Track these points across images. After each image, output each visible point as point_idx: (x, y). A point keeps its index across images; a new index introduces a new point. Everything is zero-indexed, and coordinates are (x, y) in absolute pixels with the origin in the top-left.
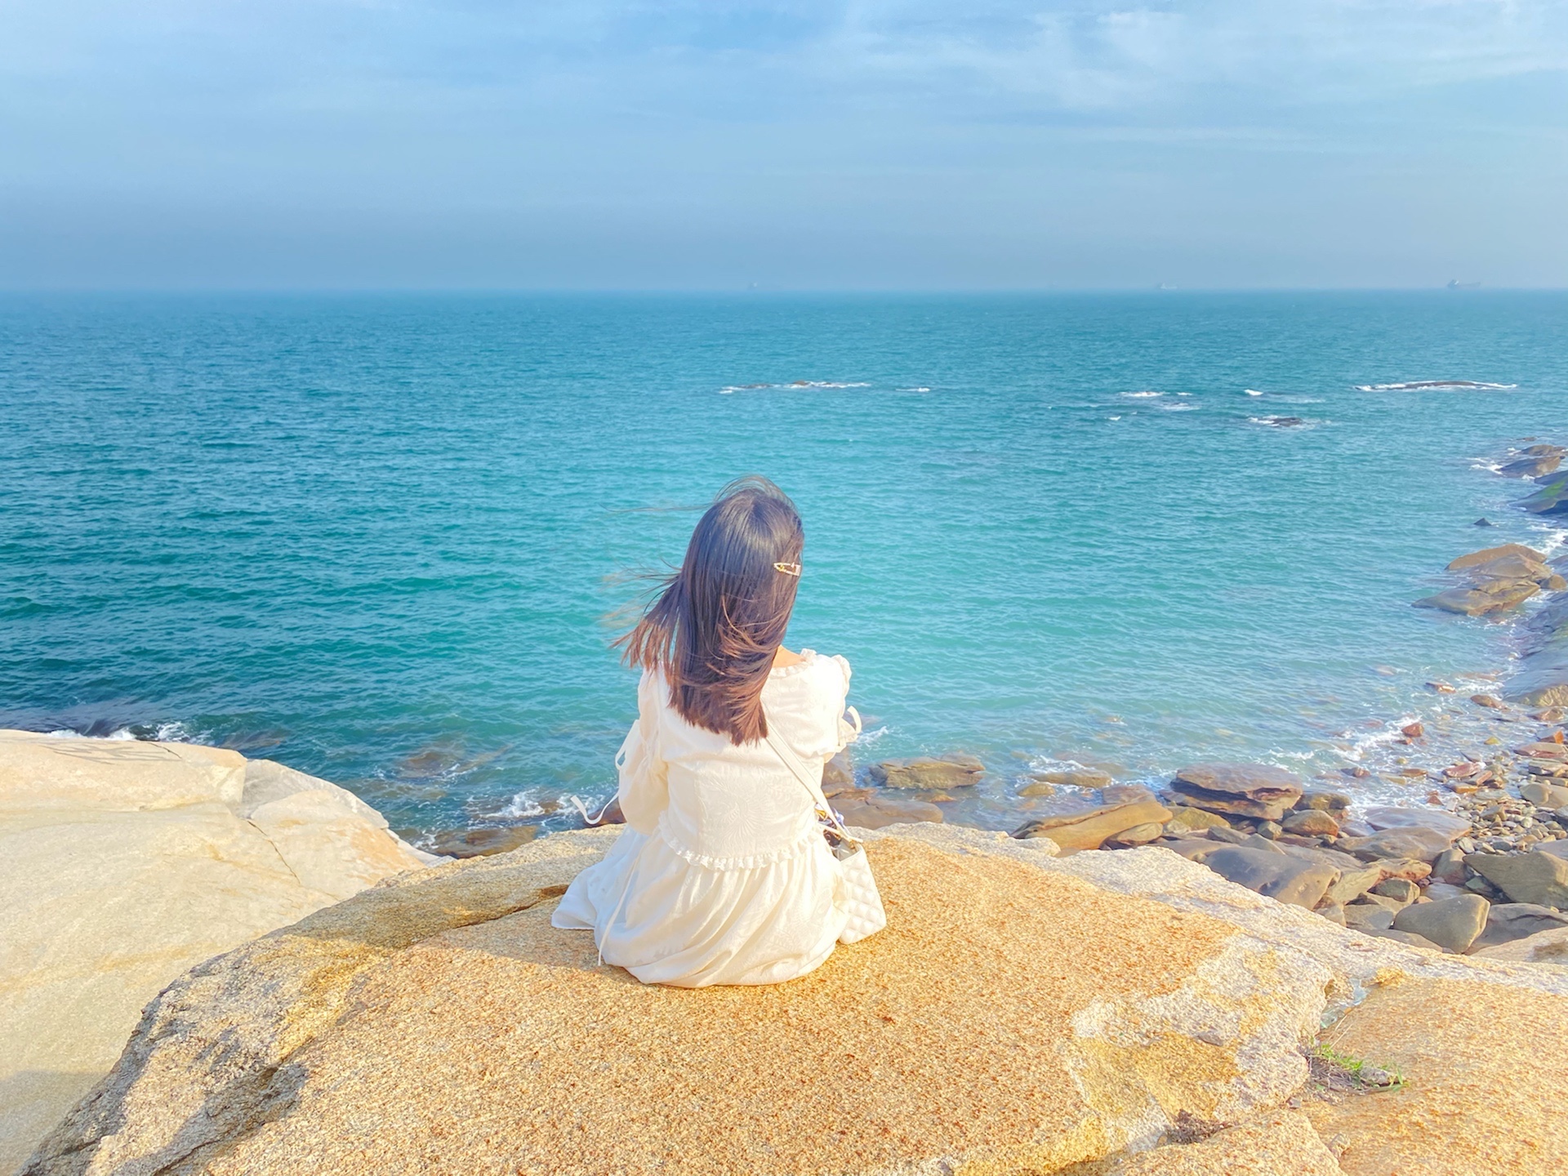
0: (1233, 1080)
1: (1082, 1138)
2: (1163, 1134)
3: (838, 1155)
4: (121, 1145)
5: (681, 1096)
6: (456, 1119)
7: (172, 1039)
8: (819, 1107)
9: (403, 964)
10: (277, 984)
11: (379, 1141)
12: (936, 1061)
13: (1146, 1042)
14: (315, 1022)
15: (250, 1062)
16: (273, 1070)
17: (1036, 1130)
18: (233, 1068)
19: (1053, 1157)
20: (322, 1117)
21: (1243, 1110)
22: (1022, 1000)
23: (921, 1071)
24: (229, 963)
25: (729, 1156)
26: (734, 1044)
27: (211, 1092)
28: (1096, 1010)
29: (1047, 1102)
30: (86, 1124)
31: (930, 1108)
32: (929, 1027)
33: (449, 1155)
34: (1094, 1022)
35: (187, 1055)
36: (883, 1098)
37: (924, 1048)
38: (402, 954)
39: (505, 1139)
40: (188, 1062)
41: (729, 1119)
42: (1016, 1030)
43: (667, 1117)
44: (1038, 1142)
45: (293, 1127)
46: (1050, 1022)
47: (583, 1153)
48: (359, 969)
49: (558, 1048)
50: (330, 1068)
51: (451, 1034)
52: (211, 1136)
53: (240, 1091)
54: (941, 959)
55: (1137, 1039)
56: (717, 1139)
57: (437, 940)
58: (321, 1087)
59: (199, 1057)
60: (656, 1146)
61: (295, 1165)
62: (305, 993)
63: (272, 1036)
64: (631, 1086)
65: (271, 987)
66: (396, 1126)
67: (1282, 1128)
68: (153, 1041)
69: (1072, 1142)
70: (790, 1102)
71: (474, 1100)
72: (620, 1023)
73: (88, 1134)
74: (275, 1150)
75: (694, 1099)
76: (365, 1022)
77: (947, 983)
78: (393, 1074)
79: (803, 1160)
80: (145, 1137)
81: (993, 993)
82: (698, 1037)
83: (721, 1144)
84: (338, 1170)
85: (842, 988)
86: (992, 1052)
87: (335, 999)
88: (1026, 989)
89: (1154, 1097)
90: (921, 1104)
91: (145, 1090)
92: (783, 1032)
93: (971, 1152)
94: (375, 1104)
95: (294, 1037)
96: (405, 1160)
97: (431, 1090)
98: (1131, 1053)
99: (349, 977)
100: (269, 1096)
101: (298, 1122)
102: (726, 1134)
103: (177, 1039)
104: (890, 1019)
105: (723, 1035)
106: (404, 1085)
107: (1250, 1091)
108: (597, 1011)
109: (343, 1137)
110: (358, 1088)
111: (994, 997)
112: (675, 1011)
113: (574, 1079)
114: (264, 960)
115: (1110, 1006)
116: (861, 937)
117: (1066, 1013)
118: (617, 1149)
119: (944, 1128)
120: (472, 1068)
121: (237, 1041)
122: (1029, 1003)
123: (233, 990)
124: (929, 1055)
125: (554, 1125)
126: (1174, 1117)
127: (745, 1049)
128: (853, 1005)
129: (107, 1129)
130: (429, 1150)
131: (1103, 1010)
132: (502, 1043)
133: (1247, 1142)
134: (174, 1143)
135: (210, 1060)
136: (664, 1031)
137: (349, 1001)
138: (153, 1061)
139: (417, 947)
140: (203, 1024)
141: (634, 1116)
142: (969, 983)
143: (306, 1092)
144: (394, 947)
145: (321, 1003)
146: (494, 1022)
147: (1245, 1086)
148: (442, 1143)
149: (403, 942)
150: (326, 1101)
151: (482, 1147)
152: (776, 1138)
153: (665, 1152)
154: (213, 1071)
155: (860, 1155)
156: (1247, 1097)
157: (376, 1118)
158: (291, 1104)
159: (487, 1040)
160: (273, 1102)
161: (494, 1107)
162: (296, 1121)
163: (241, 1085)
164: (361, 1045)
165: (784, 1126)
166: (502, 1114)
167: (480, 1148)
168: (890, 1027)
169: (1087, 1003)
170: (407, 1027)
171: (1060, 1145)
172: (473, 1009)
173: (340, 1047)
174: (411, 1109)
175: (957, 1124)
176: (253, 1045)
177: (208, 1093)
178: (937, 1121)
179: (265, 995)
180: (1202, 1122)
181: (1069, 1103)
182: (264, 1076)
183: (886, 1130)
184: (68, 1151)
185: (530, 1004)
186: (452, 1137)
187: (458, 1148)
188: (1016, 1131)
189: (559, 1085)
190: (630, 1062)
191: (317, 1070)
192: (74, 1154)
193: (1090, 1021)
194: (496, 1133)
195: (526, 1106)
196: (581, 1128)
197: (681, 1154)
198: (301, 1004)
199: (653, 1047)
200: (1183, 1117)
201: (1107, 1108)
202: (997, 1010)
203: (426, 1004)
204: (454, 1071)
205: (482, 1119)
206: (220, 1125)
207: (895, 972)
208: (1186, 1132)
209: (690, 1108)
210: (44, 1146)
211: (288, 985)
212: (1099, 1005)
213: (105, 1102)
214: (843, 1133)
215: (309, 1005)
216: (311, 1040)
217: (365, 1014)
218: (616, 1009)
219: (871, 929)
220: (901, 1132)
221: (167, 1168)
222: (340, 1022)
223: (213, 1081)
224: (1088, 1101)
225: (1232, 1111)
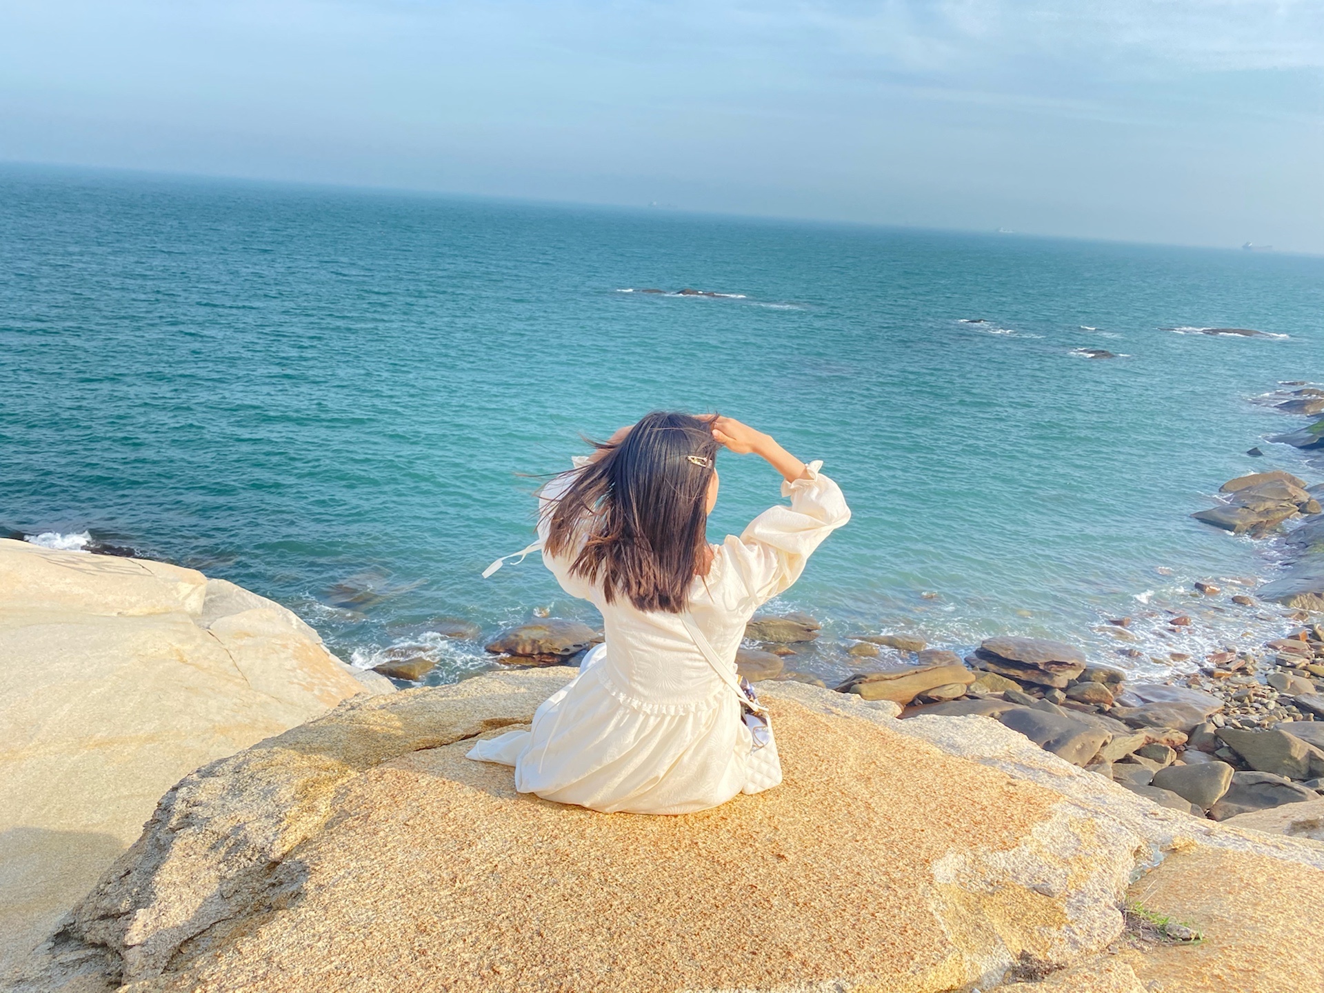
0: (1064, 927)
1: (948, 971)
2: (1009, 970)
3: (751, 972)
4: (153, 917)
5: (619, 912)
6: (436, 919)
7: (191, 831)
8: (731, 929)
9: (377, 780)
10: (274, 789)
11: (375, 933)
12: (823, 896)
13: (990, 889)
14: (307, 825)
15: (257, 856)
16: (276, 863)
17: (911, 962)
18: (243, 859)
19: (926, 986)
20: (325, 909)
21: (1071, 954)
22: (890, 846)
23: (812, 904)
24: (231, 768)
25: (664, 967)
26: (657, 869)
27: (225, 877)
28: (950, 860)
29: (918, 938)
30: (121, 897)
31: (823, 936)
32: (815, 865)
33: (434, 950)
34: (949, 869)
35: (203, 845)
36: (784, 925)
37: (813, 883)
38: (374, 772)
39: (477, 939)
40: (204, 850)
41: (660, 934)
42: (887, 873)
43: (609, 929)
44: (913, 972)
45: (303, 916)
46: (914, 868)
47: (544, 956)
48: (340, 781)
49: (513, 863)
50: (328, 867)
51: (424, 845)
52: (226, 914)
53: (249, 879)
54: (820, 806)
55: (983, 886)
56: (652, 951)
57: (403, 761)
58: (322, 883)
59: (213, 847)
60: (603, 955)
61: (309, 949)
62: (298, 799)
63: (275, 835)
64: (576, 900)
65: (270, 791)
66: (388, 921)
67: (1112, 974)
68: (173, 830)
69: (940, 974)
70: (708, 923)
71: (449, 903)
72: (561, 844)
73: (123, 905)
74: (291, 935)
75: (629, 915)
76: (351, 829)
77: (827, 828)
78: (380, 876)
79: (725, 975)
80: (173, 912)
81: (865, 839)
82: (627, 861)
83: (656, 956)
84: (344, 956)
85: (740, 826)
86: (868, 891)
87: (323, 806)
88: (892, 838)
89: (1000, 938)
90: (816, 933)
91: (170, 873)
92: (696, 862)
93: (860, 977)
94: (368, 901)
95: (293, 837)
96: (398, 951)
97: (412, 892)
98: (979, 898)
99: (332, 788)
100: (274, 885)
101: (306, 912)
102: (659, 947)
103: (194, 830)
104: (783, 857)
105: (647, 861)
106: (389, 886)
107: (1077, 938)
108: (542, 832)
109: (345, 927)
110: (352, 886)
111: (866, 843)
112: (605, 837)
113: (529, 891)
114: (260, 766)
115: (961, 857)
116: (760, 790)
117: (927, 861)
118: (572, 954)
119: (836, 955)
120: (444, 875)
121: (245, 836)
122: (896, 850)
123: (236, 791)
124: (818, 891)
125: (517, 930)
126: (1017, 956)
127: (666, 874)
128: (751, 842)
129: (139, 902)
130: (417, 944)
131: (956, 860)
132: (467, 856)
133: (1085, 985)
134: (195, 918)
135: (223, 850)
136: (599, 853)
137: (334, 809)
138: (176, 848)
139: (388, 765)
140: (216, 819)
141: (582, 927)
142: (844, 830)
143: (310, 886)
144: (367, 764)
145: (311, 809)
146: (458, 836)
147: (1074, 933)
148: (427, 939)
149: (374, 760)
150: (328, 895)
151: (460, 944)
152: (700, 954)
153: (611, 960)
154: (225, 860)
155: (770, 974)
156: (1075, 942)
157: (370, 913)
158: (297, 895)
159: (454, 852)
160: (277, 890)
161: (466, 911)
162: (305, 911)
163: (249, 873)
164: (350, 849)
165: (705, 944)
166: (473, 917)
167: (458, 945)
168: (783, 863)
169: (943, 853)
170: (387, 836)
171: (931, 976)
172: (439, 823)
173: (333, 849)
174: (398, 907)
175: (846, 952)
176: (260, 841)
177: (222, 878)
178: (830, 949)
179: (265, 798)
180: (1040, 961)
181: (936, 940)
182: (268, 868)
183: (789, 954)
184: (103, 917)
185: (486, 823)
186: (435, 934)
187: (441, 944)
188: (895, 961)
189: (518, 896)
190: (574, 879)
191: (317, 868)
192: (111, 920)
193: (946, 868)
194: (470, 933)
195: (492, 912)
196: (540, 935)
197: (624, 962)
198: (295, 809)
199: (591, 867)
200: (1024, 956)
201: (964, 944)
202: (869, 854)
203: (400, 818)
204: (429, 877)
205: (457, 920)
206: (233, 905)
207: (783, 815)
208: (1028, 971)
209: (627, 922)
210: (79, 908)
211: (283, 791)
212: (952, 855)
213: (135, 879)
214: (754, 953)
215: (302, 810)
216: (306, 841)
217: (350, 821)
218: (556, 831)
219: (769, 784)
220: (801, 956)
221: (191, 939)
222: (328, 826)
223: (226, 869)
224: (950, 939)
225: (1062, 953)
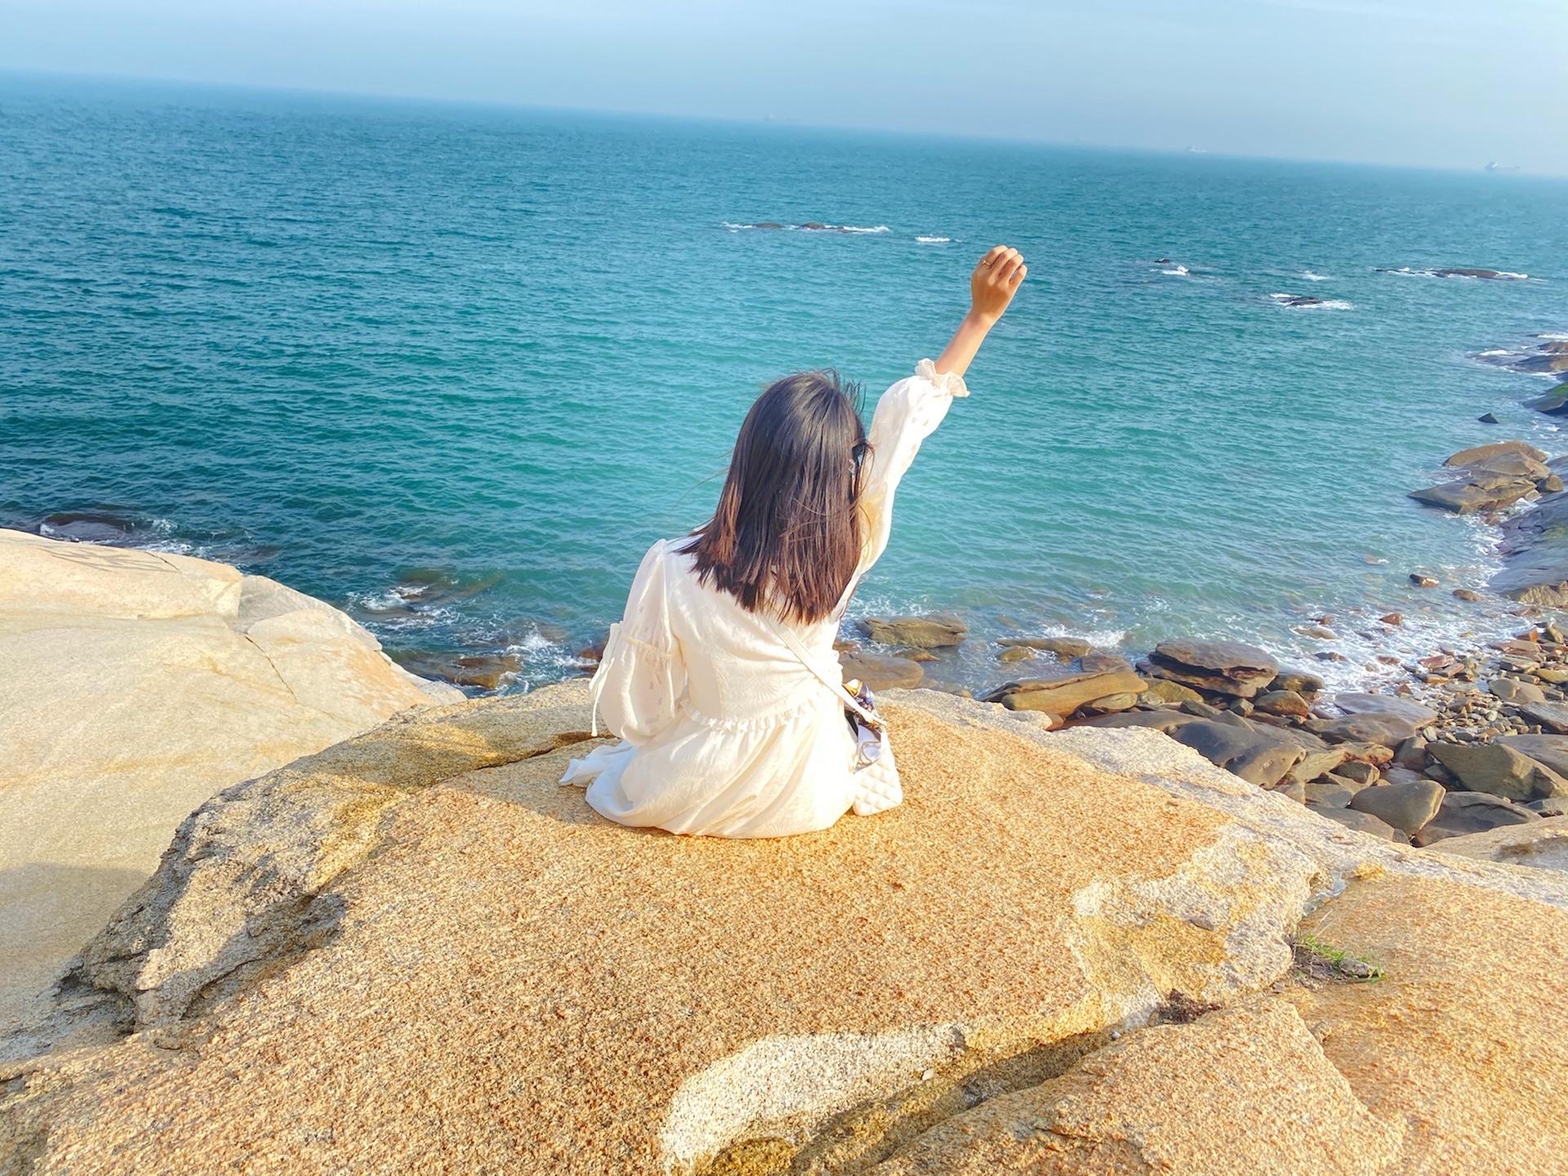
0: (1222, 964)
1: (1084, 1012)
2: (1155, 1011)
3: (856, 1015)
4: (169, 958)
5: (706, 948)
6: (493, 958)
7: (211, 861)
8: (836, 967)
9: (430, 803)
10: (308, 814)
11: (422, 974)
12: (944, 930)
13: (1141, 922)
14: (347, 854)
15: (289, 889)
16: (310, 898)
17: (1041, 1003)
18: (272, 893)
19: (1057, 1029)
20: (365, 947)
21: (1228, 992)
22: (1025, 874)
23: (931, 938)
24: (259, 790)
25: (754, 1010)
26: (753, 901)
27: (252, 914)
28: (1095, 889)
29: (1051, 976)
30: (132, 936)
31: (941, 975)
32: (937, 895)
33: (490, 992)
34: (1093, 900)
35: (226, 877)
36: (897, 962)
37: (933, 916)
38: (427, 793)
39: (540, 980)
40: (228, 883)
41: (752, 973)
42: (1020, 904)
43: (694, 968)
44: (1043, 1014)
45: (339, 956)
46: (1052, 898)
47: (616, 998)
48: (386, 805)
49: (586, 895)
50: (368, 900)
51: (482, 875)
52: (254, 955)
53: (280, 915)
54: (946, 829)
55: (1133, 919)
56: (742, 992)
57: (461, 780)
58: (362, 919)
59: (238, 880)
60: (685, 996)
61: (344, 992)
62: (337, 825)
63: (309, 865)
64: (657, 936)
65: (304, 817)
66: (437, 961)
67: (1272, 1014)
68: (192, 861)
69: (1075, 1016)
70: (808, 961)
71: (509, 941)
72: (643, 873)
73: (135, 945)
74: (324, 976)
75: (718, 952)
76: (397, 858)
77: (953, 853)
78: (430, 911)
79: (824, 1018)
80: (191, 952)
81: (997, 866)
82: (719, 892)
83: (747, 998)
84: (385, 999)
85: (853, 851)
86: (997, 924)
87: (366, 833)
88: (1028, 865)
89: (1148, 976)
90: (933, 971)
91: (189, 908)
92: (798, 891)
93: (980, 1019)
94: (414, 939)
95: (330, 867)
96: (448, 994)
97: (467, 928)
98: (1126, 932)
99: (377, 812)
100: (308, 922)
101: (343, 951)
102: (750, 988)
103: (216, 861)
104: (900, 886)
105: (742, 891)
106: (440, 922)
107: (1237, 975)
108: (620, 860)
109: (387, 968)
110: (397, 922)
111: (998, 871)
112: (694, 864)
113: (602, 926)
114: (293, 788)
115: (1108, 887)
116: (876, 811)
117: (1067, 891)
118: (648, 996)
119: (955, 995)
120: (504, 909)
121: (275, 867)
122: (1032, 878)
123: (266, 816)
124: (938, 924)
125: (586, 969)
126: (1166, 995)
127: (763, 906)
128: (864, 869)
129: (153, 942)
130: (470, 986)
131: (1102, 890)
132: (532, 887)
133: (1239, 1026)
134: (218, 960)
135: (249, 883)
136: (686, 883)
137: (379, 836)
138: (195, 881)
139: (442, 786)
140: (241, 848)
141: (662, 966)
142: (973, 855)
143: (348, 922)
144: (419, 785)
145: (353, 836)
146: (522, 865)
147: (1233, 970)
148: (482, 980)
149: (428, 781)
150: (368, 933)
151: (520, 986)
152: (798, 995)
153: (694, 1003)
154: (252, 894)
155: (877, 1016)
156: (1234, 980)
157: (417, 952)
158: (334, 933)
159: (517, 883)
160: (312, 927)
161: (529, 949)
162: (341, 950)
163: (280, 909)
164: (395, 881)
165: (804, 984)
166: (536, 956)
167: (518, 987)
168: (900, 893)
169: (1086, 883)
170: (439, 866)
171: (1064, 1018)
172: (502, 851)
173: (376, 881)
174: (449, 946)
175: (967, 992)
176: (292, 873)
177: (249, 914)
178: (948, 989)
179: (298, 824)
180: (1192, 1002)
181: (1071, 979)
182: (302, 902)
183: (900, 994)
184: (113, 959)
185: (556, 850)
186: (491, 975)
187: (497, 986)
188: (1023, 1003)
189: (589, 931)
190: (655, 912)
191: (357, 902)
192: (121, 963)
193: (1089, 899)
194: (532, 974)
195: (559, 950)
196: (613, 974)
197: (709, 1005)
198: (333, 836)
199: (677, 898)
200: (1175, 996)
201: (1105, 984)
202: (1001, 883)
203: (455, 845)
204: (487, 911)
205: (518, 959)
206: (262, 944)
207: (903, 839)
208: (1177, 1012)
209: (715, 960)
210: (87, 950)
211: (319, 816)
212: (1098, 885)
213: (148, 917)
214: (860, 994)
215: (341, 837)
216: (345, 871)
217: (396, 850)
218: (638, 859)
219: (885, 805)
220: (915, 996)
221: (214, 982)
222: (372, 855)
223: (253, 903)
224: (1088, 978)
225: (1219, 992)
